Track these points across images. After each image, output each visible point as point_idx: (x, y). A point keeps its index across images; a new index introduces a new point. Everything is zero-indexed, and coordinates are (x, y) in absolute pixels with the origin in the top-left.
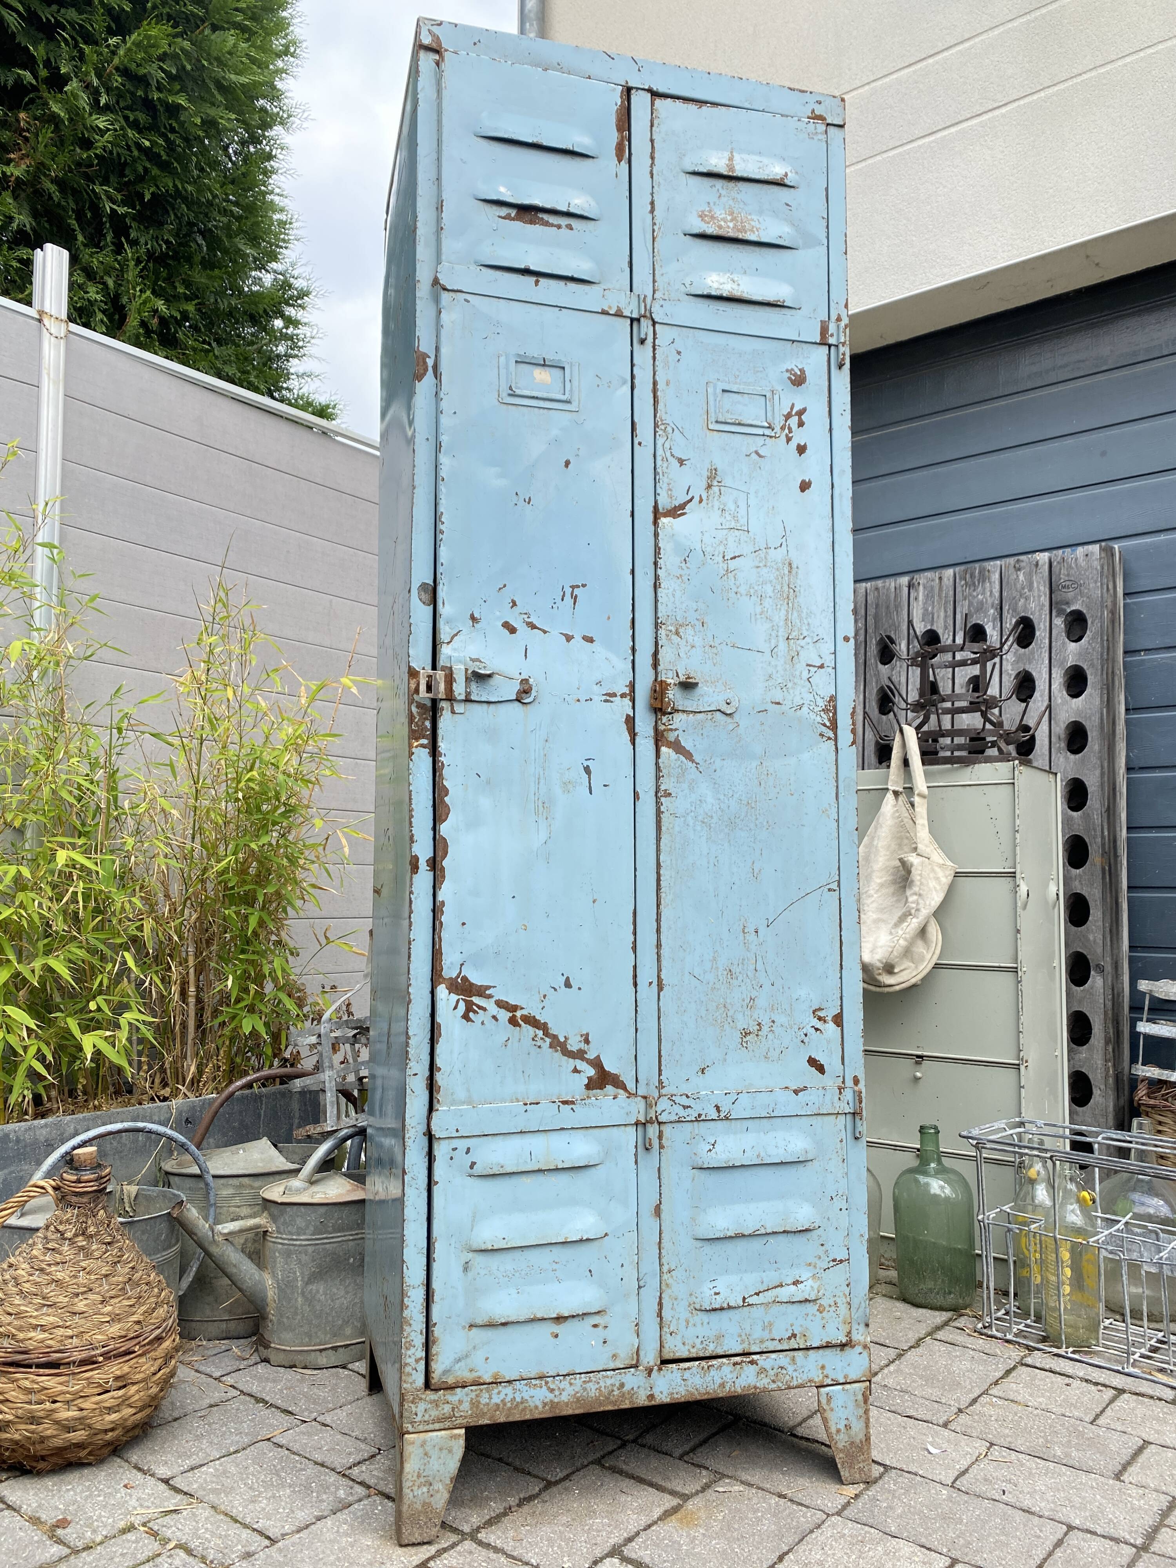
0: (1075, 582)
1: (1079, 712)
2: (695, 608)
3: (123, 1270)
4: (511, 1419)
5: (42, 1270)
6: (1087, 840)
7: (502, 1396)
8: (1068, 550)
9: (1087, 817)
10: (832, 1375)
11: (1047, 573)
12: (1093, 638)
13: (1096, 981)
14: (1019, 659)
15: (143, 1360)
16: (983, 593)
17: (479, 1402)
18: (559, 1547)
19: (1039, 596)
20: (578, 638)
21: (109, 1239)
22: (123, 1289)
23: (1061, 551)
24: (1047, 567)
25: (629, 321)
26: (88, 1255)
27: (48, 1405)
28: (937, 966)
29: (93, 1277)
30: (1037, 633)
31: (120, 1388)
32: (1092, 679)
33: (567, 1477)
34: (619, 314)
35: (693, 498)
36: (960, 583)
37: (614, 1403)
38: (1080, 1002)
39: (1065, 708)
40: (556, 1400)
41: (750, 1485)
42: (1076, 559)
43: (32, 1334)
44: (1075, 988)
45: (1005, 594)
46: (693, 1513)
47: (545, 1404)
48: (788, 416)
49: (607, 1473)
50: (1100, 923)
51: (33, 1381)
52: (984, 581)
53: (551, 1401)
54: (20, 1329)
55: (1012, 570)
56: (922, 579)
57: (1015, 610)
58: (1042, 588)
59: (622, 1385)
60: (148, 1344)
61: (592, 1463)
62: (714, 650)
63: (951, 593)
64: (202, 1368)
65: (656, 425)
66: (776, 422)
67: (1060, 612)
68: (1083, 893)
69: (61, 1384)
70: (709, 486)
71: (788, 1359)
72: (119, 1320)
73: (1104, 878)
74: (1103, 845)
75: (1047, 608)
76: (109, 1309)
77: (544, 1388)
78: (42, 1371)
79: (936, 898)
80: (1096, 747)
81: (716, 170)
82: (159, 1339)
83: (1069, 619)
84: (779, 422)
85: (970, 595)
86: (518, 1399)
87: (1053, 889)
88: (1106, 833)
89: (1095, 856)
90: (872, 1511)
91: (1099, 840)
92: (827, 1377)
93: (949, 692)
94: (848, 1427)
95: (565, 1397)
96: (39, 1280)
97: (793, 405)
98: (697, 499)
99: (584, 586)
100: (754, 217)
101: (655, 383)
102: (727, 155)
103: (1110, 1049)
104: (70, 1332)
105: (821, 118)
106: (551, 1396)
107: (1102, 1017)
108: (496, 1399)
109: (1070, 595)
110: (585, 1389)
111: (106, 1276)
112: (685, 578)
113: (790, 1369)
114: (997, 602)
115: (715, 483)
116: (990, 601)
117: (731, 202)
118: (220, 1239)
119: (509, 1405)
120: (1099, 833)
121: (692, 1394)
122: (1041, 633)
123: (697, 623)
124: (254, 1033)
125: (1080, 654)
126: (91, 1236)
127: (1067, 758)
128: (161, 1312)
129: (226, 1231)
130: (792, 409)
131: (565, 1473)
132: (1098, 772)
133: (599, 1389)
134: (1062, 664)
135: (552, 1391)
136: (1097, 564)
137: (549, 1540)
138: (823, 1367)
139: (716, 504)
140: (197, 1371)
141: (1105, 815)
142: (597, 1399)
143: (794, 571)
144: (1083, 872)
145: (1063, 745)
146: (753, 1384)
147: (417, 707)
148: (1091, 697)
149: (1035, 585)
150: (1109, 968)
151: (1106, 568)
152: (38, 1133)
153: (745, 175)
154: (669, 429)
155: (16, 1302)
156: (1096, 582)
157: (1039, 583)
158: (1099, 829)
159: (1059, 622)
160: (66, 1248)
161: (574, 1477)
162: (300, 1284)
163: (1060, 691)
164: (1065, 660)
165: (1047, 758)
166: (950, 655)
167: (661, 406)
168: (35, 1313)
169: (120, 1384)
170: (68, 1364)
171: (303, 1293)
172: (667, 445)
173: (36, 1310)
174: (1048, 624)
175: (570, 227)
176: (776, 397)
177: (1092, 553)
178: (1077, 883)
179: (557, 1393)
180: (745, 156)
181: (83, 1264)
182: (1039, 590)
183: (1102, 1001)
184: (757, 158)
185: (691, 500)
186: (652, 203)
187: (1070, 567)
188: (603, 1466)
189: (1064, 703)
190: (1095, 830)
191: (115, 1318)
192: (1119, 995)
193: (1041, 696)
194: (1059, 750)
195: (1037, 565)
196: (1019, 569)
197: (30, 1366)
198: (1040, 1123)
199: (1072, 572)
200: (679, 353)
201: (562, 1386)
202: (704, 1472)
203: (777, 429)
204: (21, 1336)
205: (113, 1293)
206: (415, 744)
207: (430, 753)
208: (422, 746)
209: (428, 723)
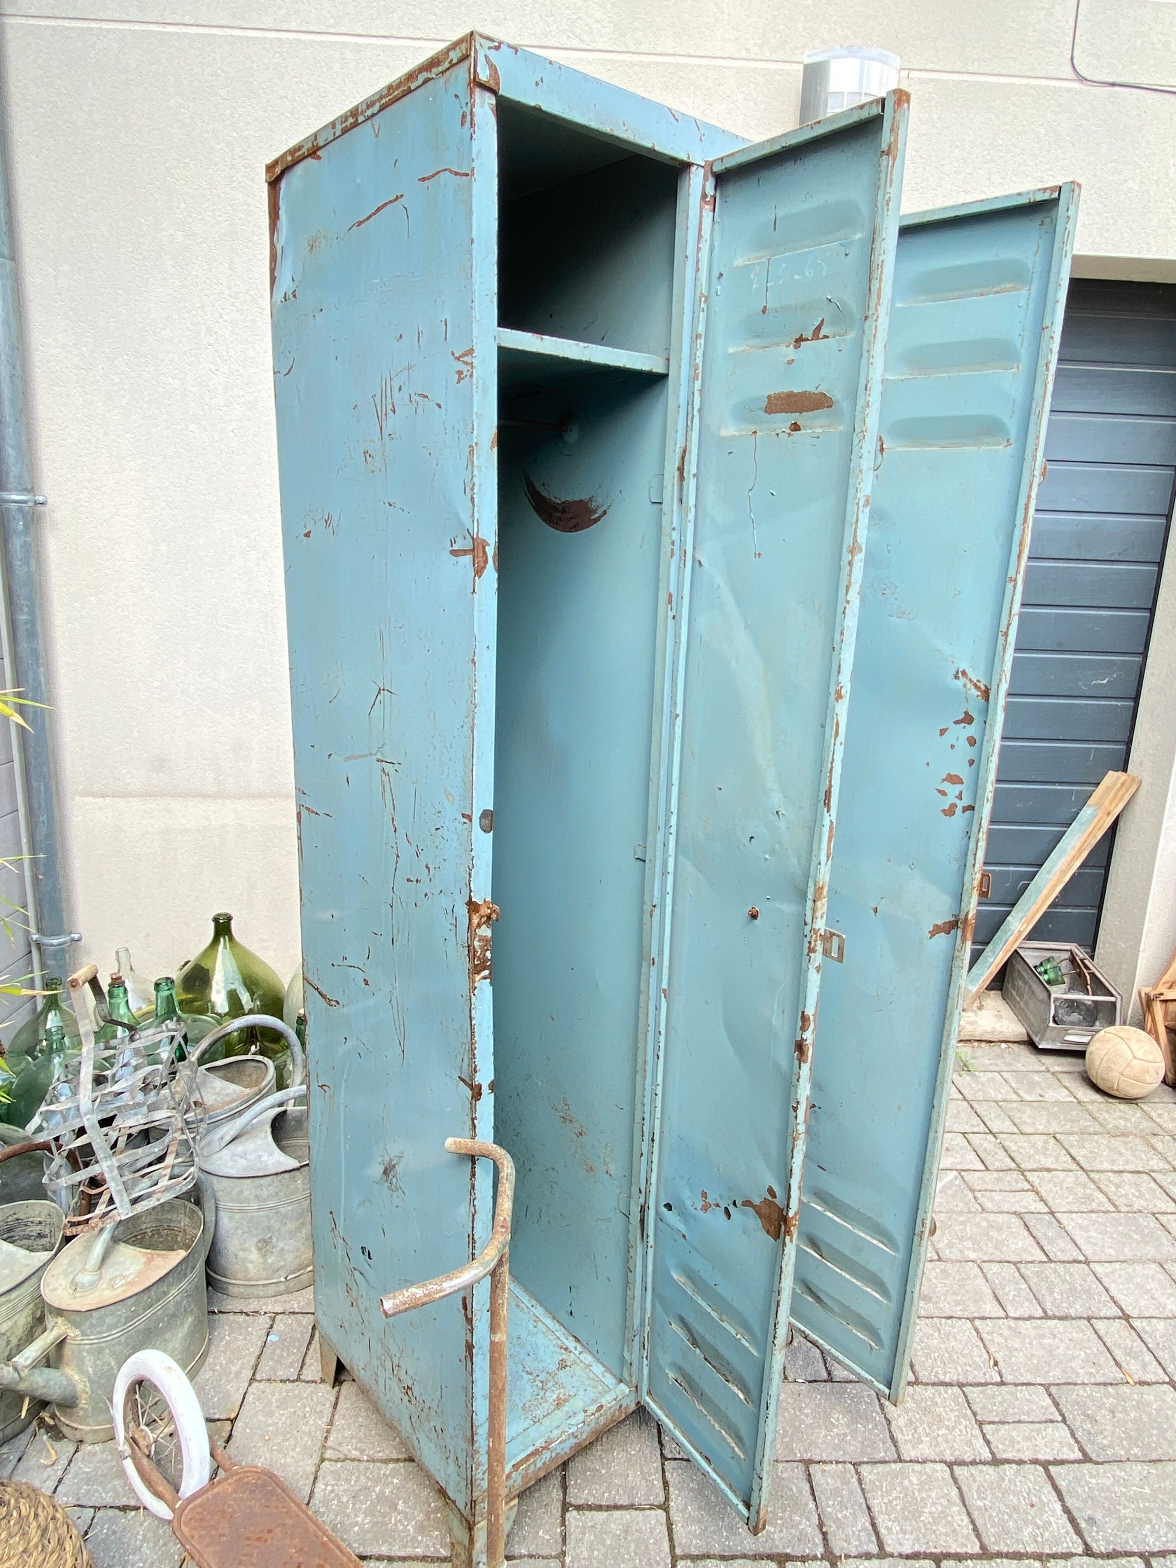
7: (543, 1459)
17: (528, 1472)
95: (584, 1437)
106: (576, 1441)
108: (539, 1465)
135: (576, 1437)
147: (479, 941)
206: (478, 978)
207: (491, 984)
208: (484, 978)
209: (488, 954)
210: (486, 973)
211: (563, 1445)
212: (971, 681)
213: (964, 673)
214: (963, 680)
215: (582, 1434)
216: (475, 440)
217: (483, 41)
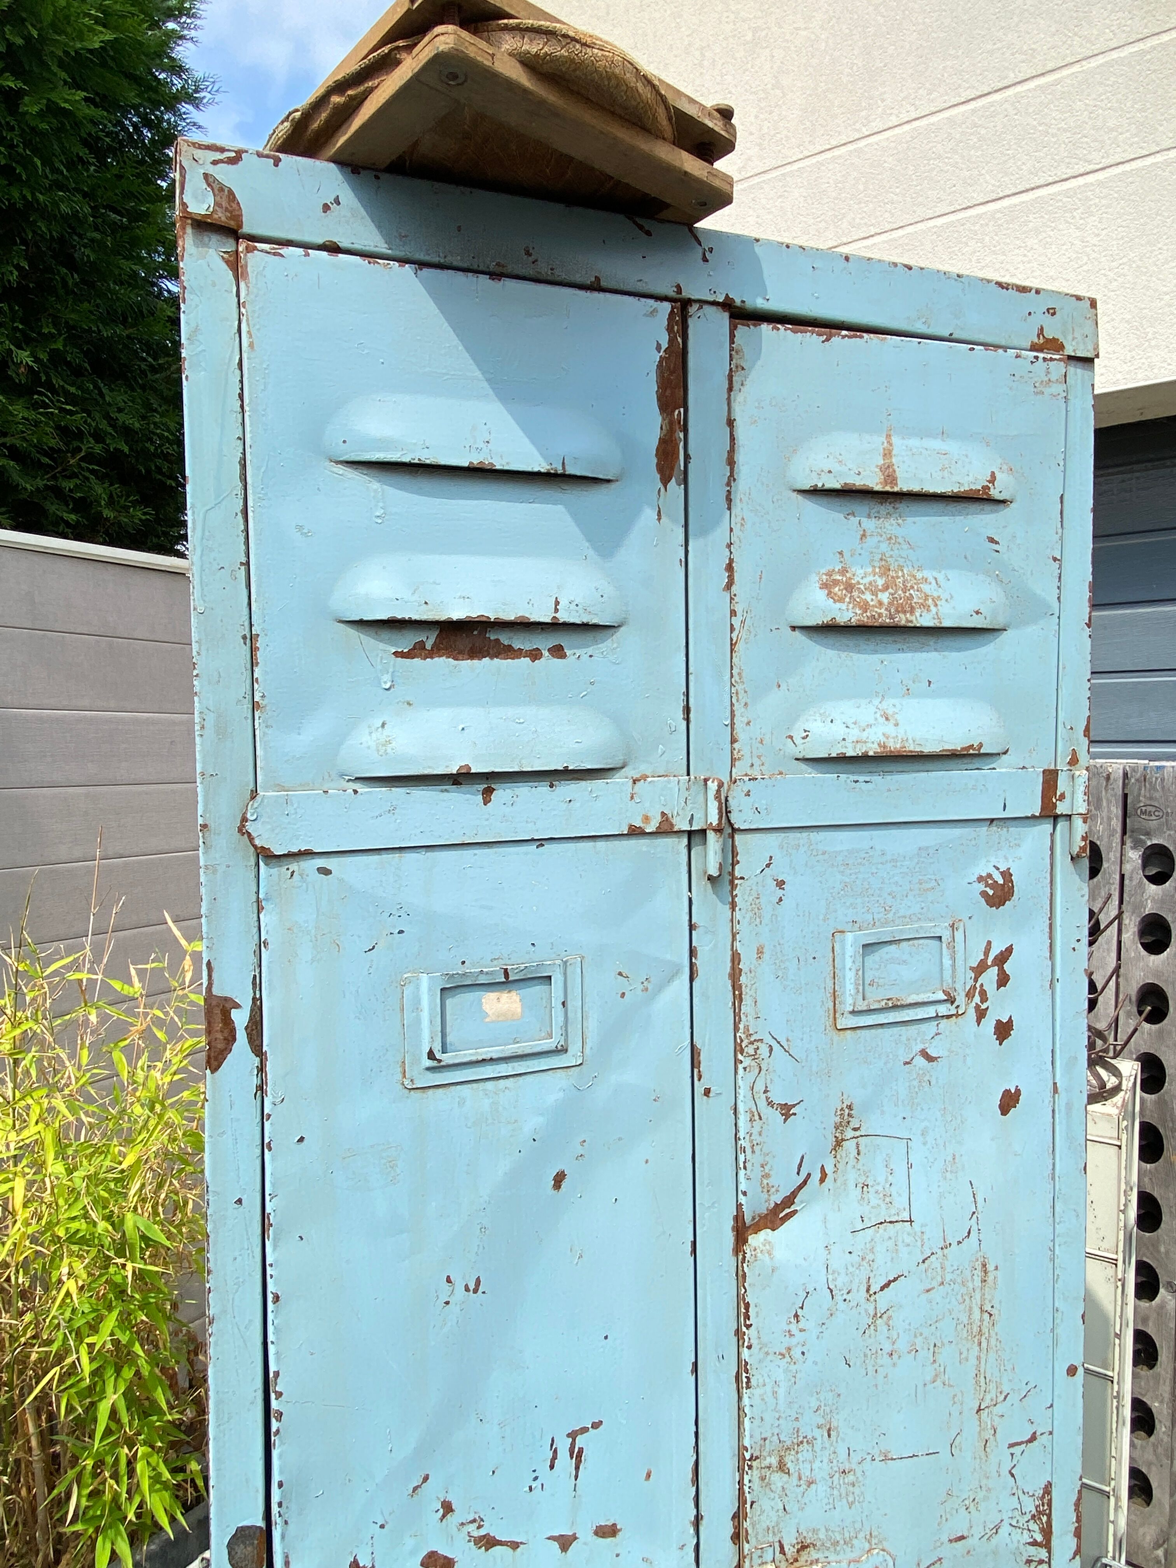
0: (1158, 809)
1: (1158, 973)
2: (814, 1404)
6: (1163, 1132)
9: (1165, 1104)
11: (1118, 790)
13: (1166, 1300)
19: (1110, 819)
20: (585, 1535)
24: (1120, 783)
25: (685, 841)
30: (1105, 865)
34: (666, 829)
35: (809, 1175)
39: (1139, 964)
42: (1163, 780)
44: (1143, 1301)
48: (980, 969)
58: (1114, 809)
62: (851, 1478)
65: (738, 1048)
66: (959, 986)
67: (1137, 843)
68: (1156, 1195)
70: (839, 1143)
75: (1118, 835)
81: (859, 482)
83: (1148, 852)
84: (964, 980)
89: (1172, 1153)
97: (989, 943)
98: (816, 1176)
99: (596, 1425)
100: (927, 574)
101: (736, 958)
102: (878, 441)
105: (1054, 345)
109: (1153, 824)
112: (796, 1353)
115: (849, 1134)
117: (884, 547)
122: (1109, 865)
123: (817, 1433)
125: (1162, 901)
127: (1139, 1026)
130: (987, 953)
134: (1136, 908)
139: (852, 1176)
143: (990, 1278)
144: (1156, 1168)
145: (1134, 1008)
149: (1105, 804)
153: (916, 488)
154: (764, 1050)
157: (1109, 802)
159: (1134, 856)
163: (1133, 942)
164: (1142, 905)
167: (747, 1007)
172: (760, 1087)
174: (1118, 855)
175: (558, 652)
176: (959, 935)
178: (1147, 1180)
180: (914, 442)
182: (1109, 811)
184: (936, 444)
185: (805, 1182)
186: (730, 568)
187: (1153, 788)
189: (1139, 958)
190: (1173, 1122)
193: (1110, 942)
195: (1108, 778)
199: (1157, 795)
200: (780, 884)
203: (961, 999)
216: (200, 821)
217: (199, 154)
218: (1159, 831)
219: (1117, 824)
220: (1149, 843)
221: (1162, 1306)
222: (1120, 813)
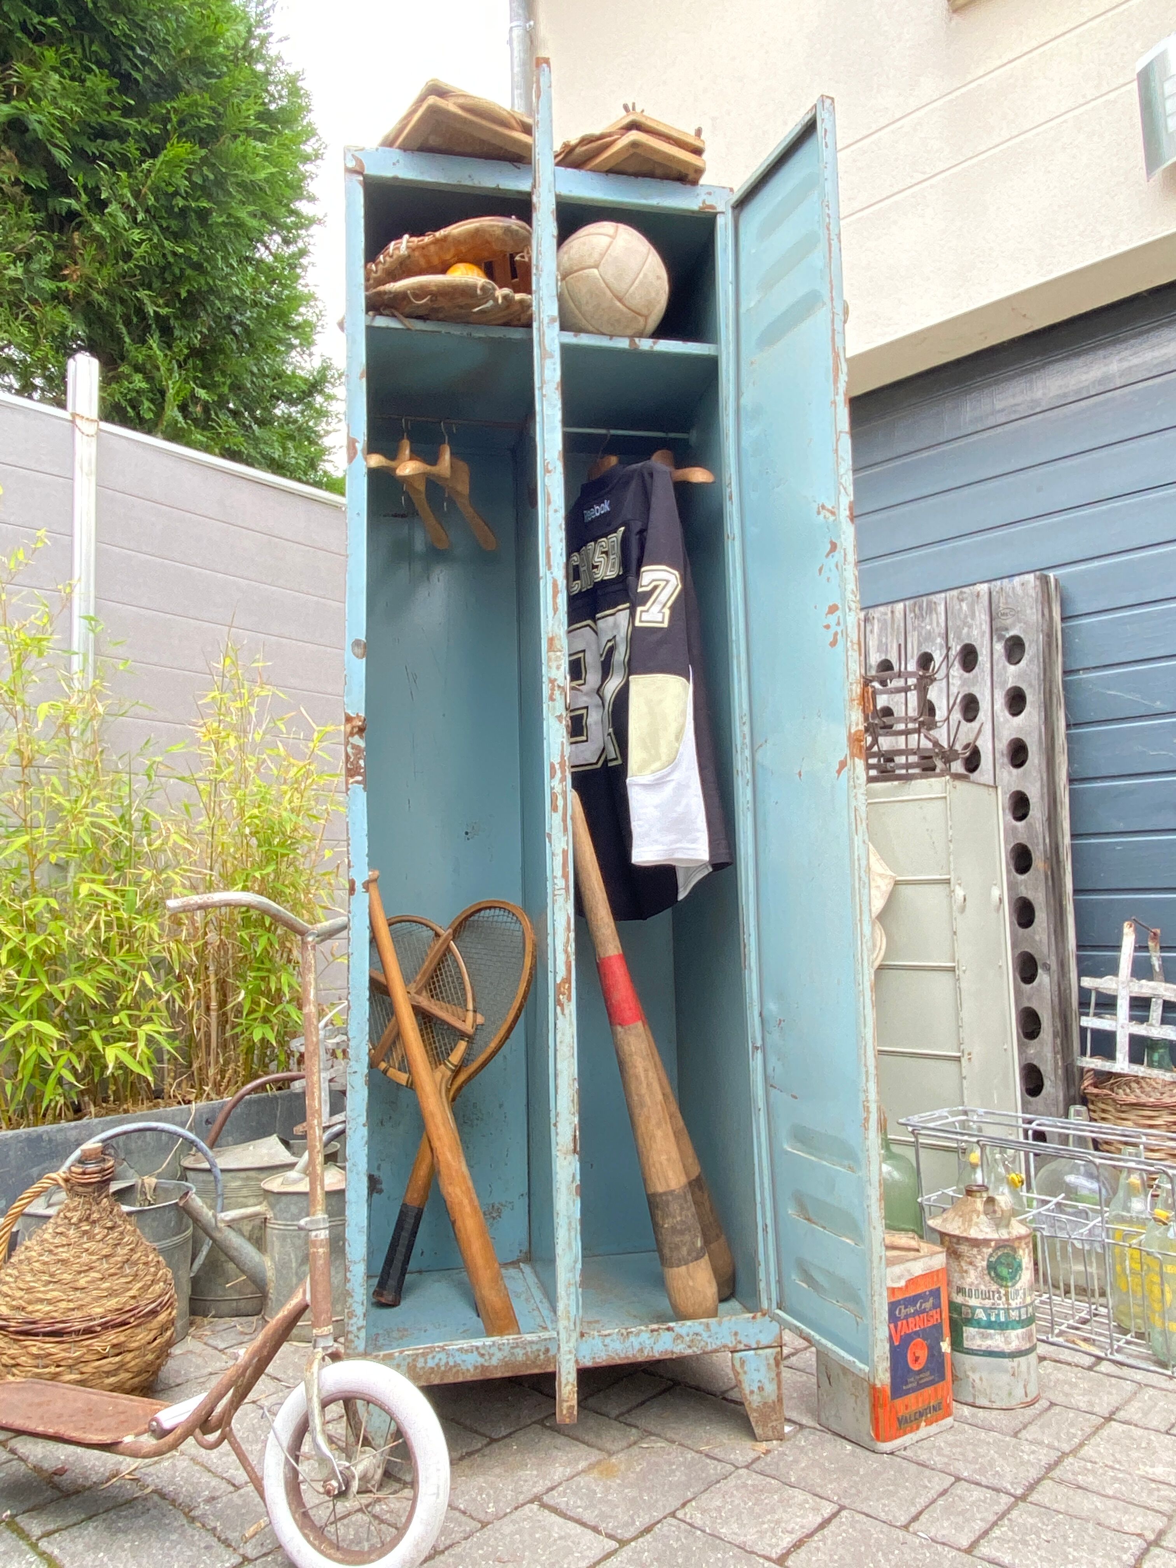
0: (1012, 610)
1: (1020, 729)
3: (122, 1251)
4: (446, 1381)
5: (50, 1251)
6: (1030, 847)
7: (436, 1360)
8: (1006, 580)
9: (1030, 827)
10: (745, 1341)
11: (986, 603)
12: (1031, 661)
13: (1043, 978)
14: (964, 683)
15: (139, 1330)
16: (931, 624)
17: (415, 1366)
18: (488, 1495)
19: (981, 624)
21: (109, 1224)
22: (121, 1267)
23: (998, 583)
24: (986, 597)
26: (91, 1238)
27: (53, 1369)
28: (881, 968)
29: (94, 1258)
30: (980, 658)
31: (117, 1355)
32: (1029, 698)
33: (509, 1435)
36: (911, 615)
37: (540, 1366)
38: (1029, 999)
39: (1007, 726)
40: (486, 1364)
41: (673, 1442)
42: (1013, 588)
43: (39, 1307)
44: (1024, 986)
45: (950, 624)
46: (614, 1465)
47: (476, 1368)
49: (548, 1432)
50: (1045, 925)
51: (40, 1348)
52: (931, 613)
53: (482, 1366)
54: (30, 1303)
55: (956, 601)
56: (877, 613)
57: (959, 638)
59: (547, 1350)
60: (143, 1316)
61: (534, 1423)
63: (902, 625)
64: (211, 1342)
67: (1000, 638)
68: (1029, 897)
69: (64, 1350)
71: (702, 1327)
72: (117, 1296)
73: (1046, 882)
74: (1045, 851)
75: (987, 635)
76: (106, 1285)
77: (475, 1353)
78: (47, 1339)
79: (878, 904)
80: (1036, 761)
82: (154, 1313)
83: (1009, 644)
85: (919, 625)
86: (451, 1363)
87: (996, 893)
88: (1047, 841)
89: (1039, 862)
90: (778, 1465)
91: (1041, 847)
92: (740, 1342)
93: (903, 714)
94: (761, 1389)
95: (494, 1362)
96: (47, 1259)
103: (1058, 1041)
104: (71, 1305)
106: (481, 1360)
107: (1050, 1012)
108: (431, 1363)
109: (1009, 622)
110: (513, 1354)
111: (106, 1256)
113: (705, 1335)
114: (943, 631)
116: (937, 631)
118: (221, 1225)
119: (443, 1368)
120: (1041, 841)
121: (613, 1359)
122: (983, 658)
124: (264, 1041)
125: (1019, 676)
126: (94, 1222)
127: (1010, 773)
128: (159, 1287)
129: (228, 1218)
131: (508, 1431)
132: (1038, 785)
133: (526, 1354)
134: (1002, 685)
135: (482, 1355)
136: (1032, 592)
137: (481, 1490)
138: (736, 1334)
140: (205, 1344)
141: (1046, 824)
142: (524, 1364)
144: (1028, 877)
145: (1006, 760)
146: (669, 1349)
148: (1031, 714)
149: (977, 614)
150: (1054, 966)
151: (1040, 595)
152: (68, 1134)
155: (28, 1279)
156: (1032, 608)
157: (980, 612)
158: (1041, 837)
159: (999, 647)
160: (72, 1232)
161: (517, 1435)
162: (294, 1265)
163: (1002, 711)
164: (1006, 682)
165: (992, 772)
166: (902, 681)
168: (42, 1289)
169: (117, 1351)
170: (70, 1333)
171: (297, 1274)
173: (44, 1286)
174: (989, 650)
177: (1028, 582)
178: (1022, 888)
179: (487, 1357)
181: (85, 1246)
182: (981, 618)
183: (1049, 997)
187: (1008, 596)
188: (546, 1427)
189: (1007, 721)
190: (1037, 837)
191: (112, 1293)
192: (1065, 990)
193: (986, 715)
194: (1003, 765)
195: (978, 595)
196: (962, 600)
197: (37, 1335)
198: (981, 1111)
199: (1010, 600)
201: (491, 1351)
202: (634, 1430)
204: (30, 1308)
205: (112, 1271)
206: (351, 781)
207: (364, 789)
208: (357, 782)
209: (362, 762)
210: (359, 778)
211: (464, 1357)
212: (828, 510)
213: (823, 507)
214: (823, 512)
215: (491, 1355)
218: (1013, 625)
219: (986, 627)
220: (1007, 636)
221: (1040, 985)
222: (988, 619)
